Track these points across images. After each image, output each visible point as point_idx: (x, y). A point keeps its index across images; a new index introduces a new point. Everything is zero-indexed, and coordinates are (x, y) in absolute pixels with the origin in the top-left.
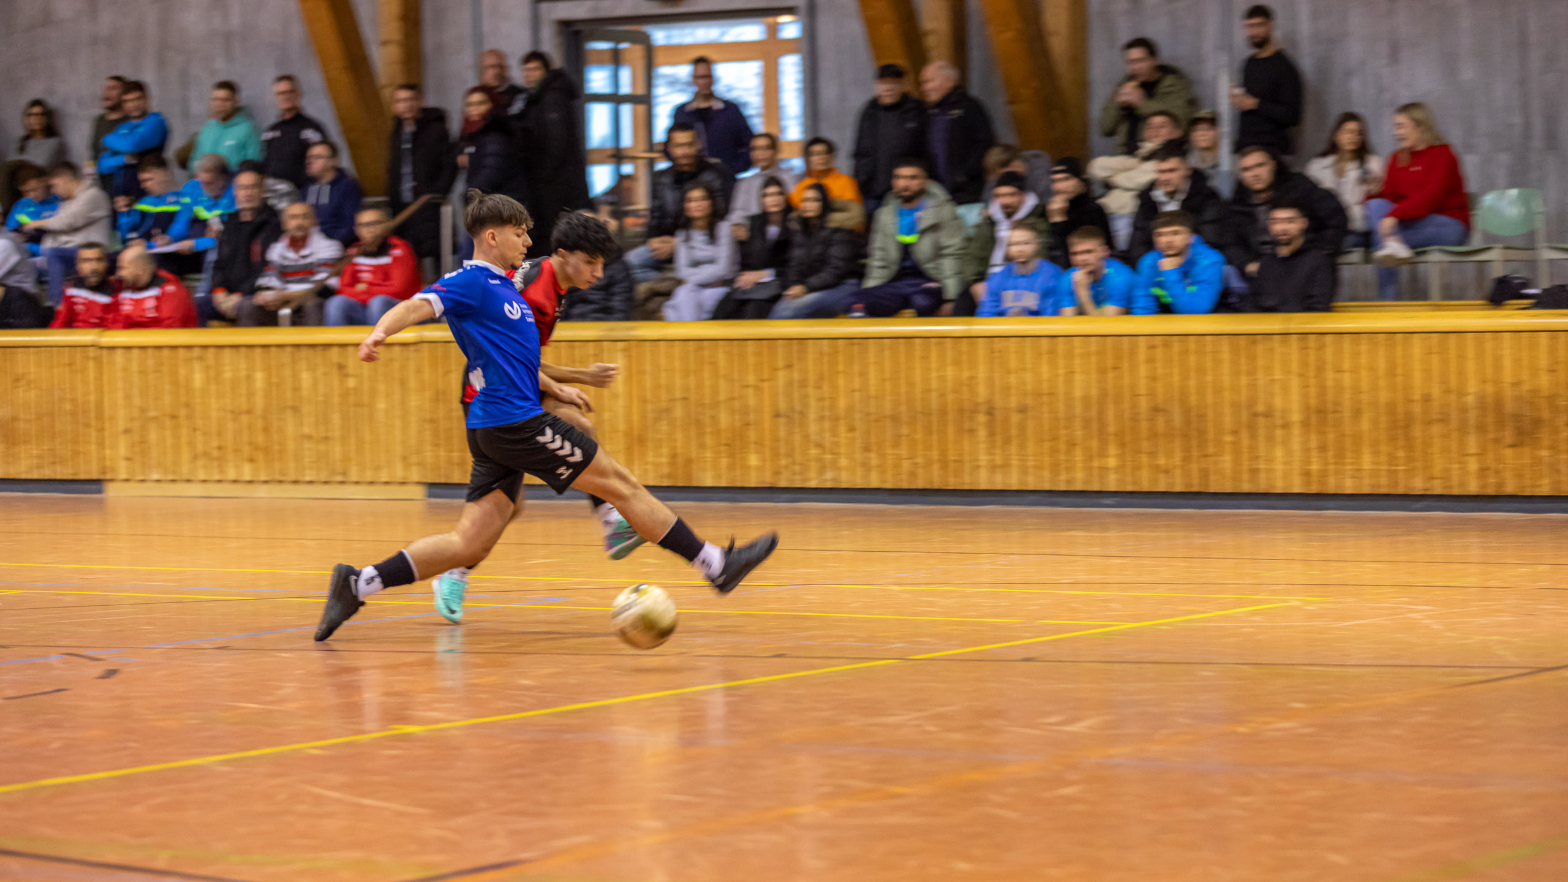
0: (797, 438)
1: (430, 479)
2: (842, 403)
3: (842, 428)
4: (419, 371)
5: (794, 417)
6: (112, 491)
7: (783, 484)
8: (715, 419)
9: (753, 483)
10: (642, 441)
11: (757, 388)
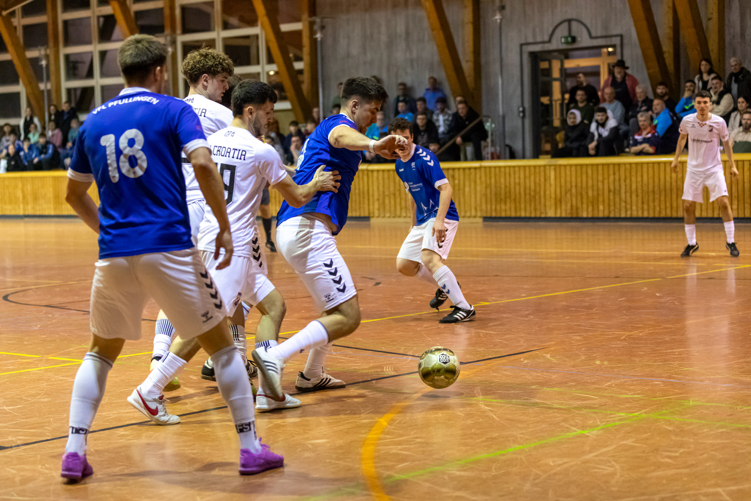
0: (617, 200)
1: (485, 215)
2: (634, 187)
3: (634, 196)
4: (480, 178)
5: (616, 192)
6: (373, 221)
7: (612, 215)
8: (587, 193)
9: (601, 215)
10: (561, 201)
11: (603, 182)
